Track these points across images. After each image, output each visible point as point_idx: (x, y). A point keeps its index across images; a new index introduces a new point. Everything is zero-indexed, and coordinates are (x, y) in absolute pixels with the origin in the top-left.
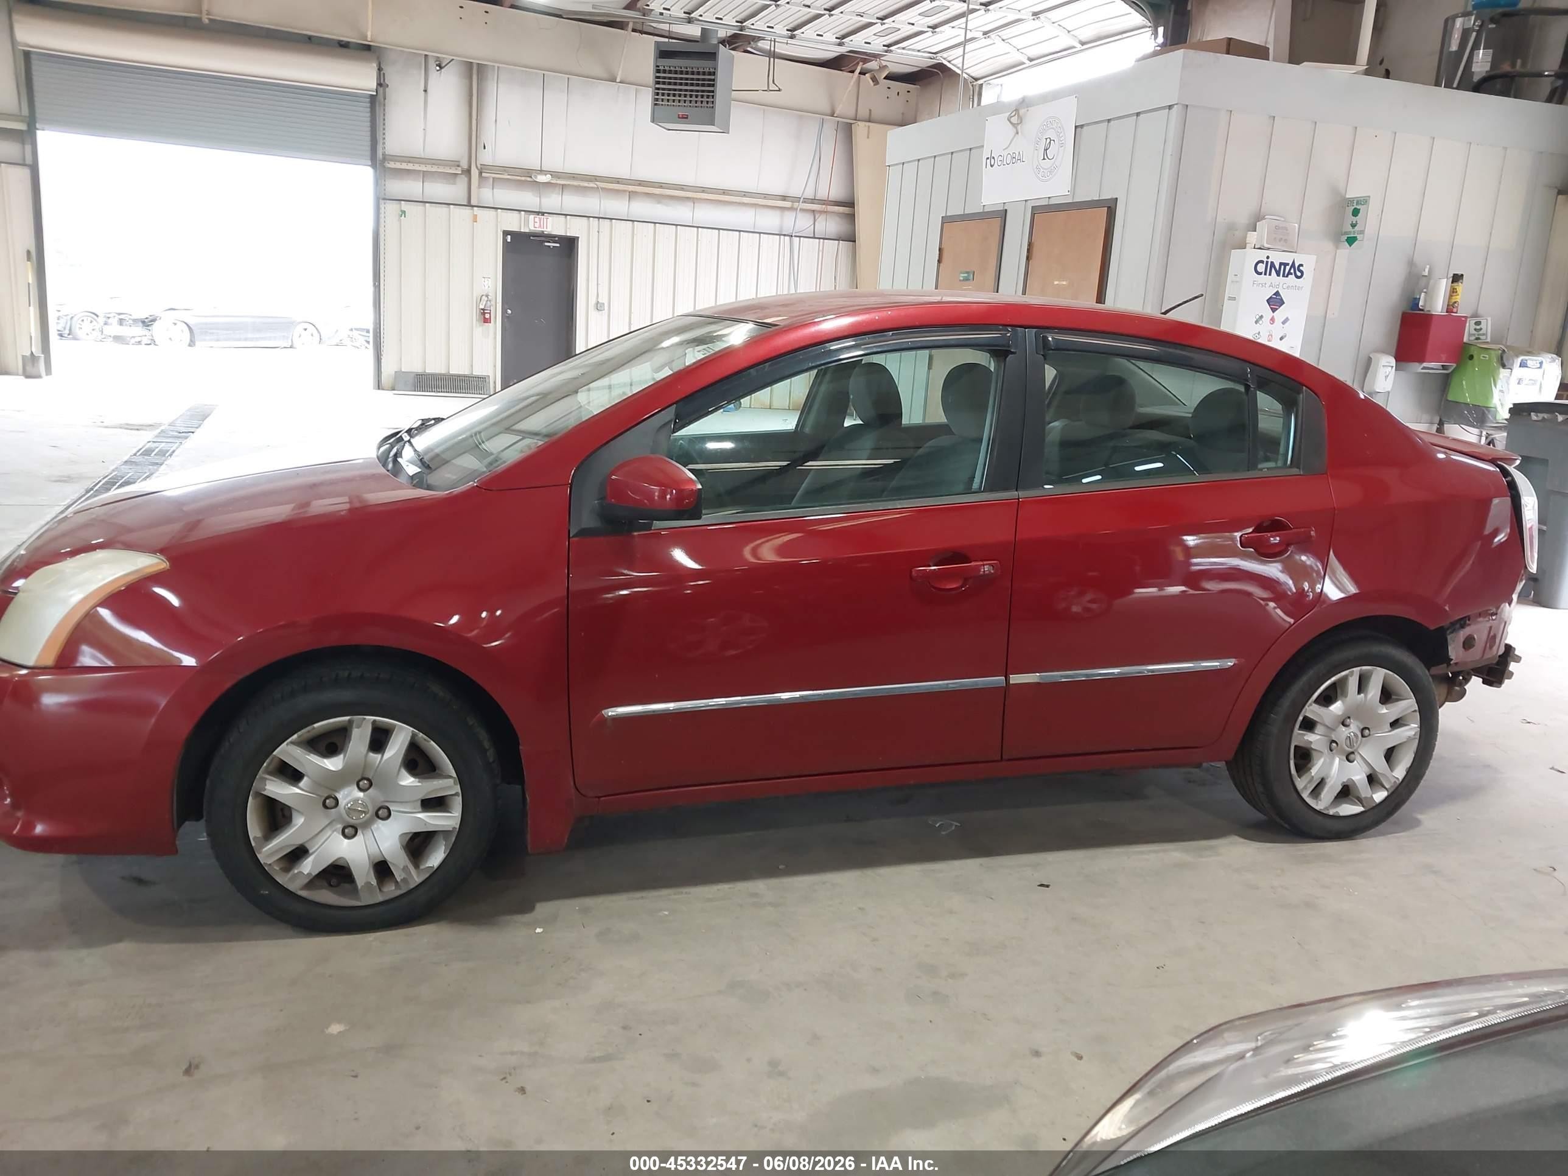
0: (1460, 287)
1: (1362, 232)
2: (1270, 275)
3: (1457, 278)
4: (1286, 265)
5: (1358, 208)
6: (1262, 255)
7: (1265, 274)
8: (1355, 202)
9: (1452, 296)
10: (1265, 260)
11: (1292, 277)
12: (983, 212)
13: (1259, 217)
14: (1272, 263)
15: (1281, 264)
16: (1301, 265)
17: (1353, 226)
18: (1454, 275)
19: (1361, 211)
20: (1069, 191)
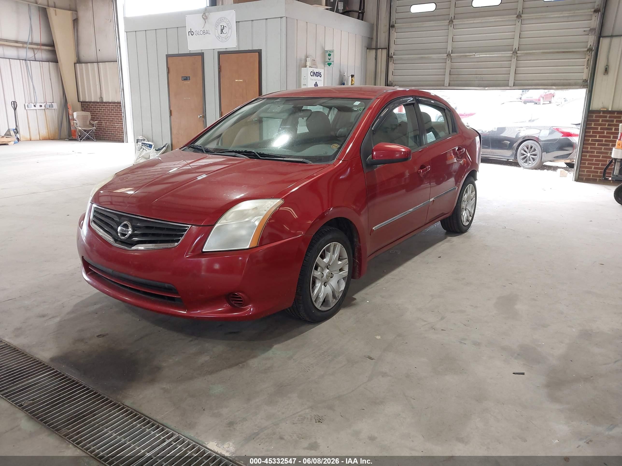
0: (353, 79)
1: (333, 62)
2: (314, 76)
3: (352, 76)
4: (317, 73)
5: (330, 53)
6: (311, 70)
7: (313, 76)
8: (329, 51)
9: (352, 82)
10: (312, 71)
11: (319, 77)
12: (190, 53)
13: (307, 57)
14: (314, 72)
15: (316, 72)
16: (321, 73)
17: (329, 59)
18: (352, 75)
19: (331, 55)
20: (236, 46)
